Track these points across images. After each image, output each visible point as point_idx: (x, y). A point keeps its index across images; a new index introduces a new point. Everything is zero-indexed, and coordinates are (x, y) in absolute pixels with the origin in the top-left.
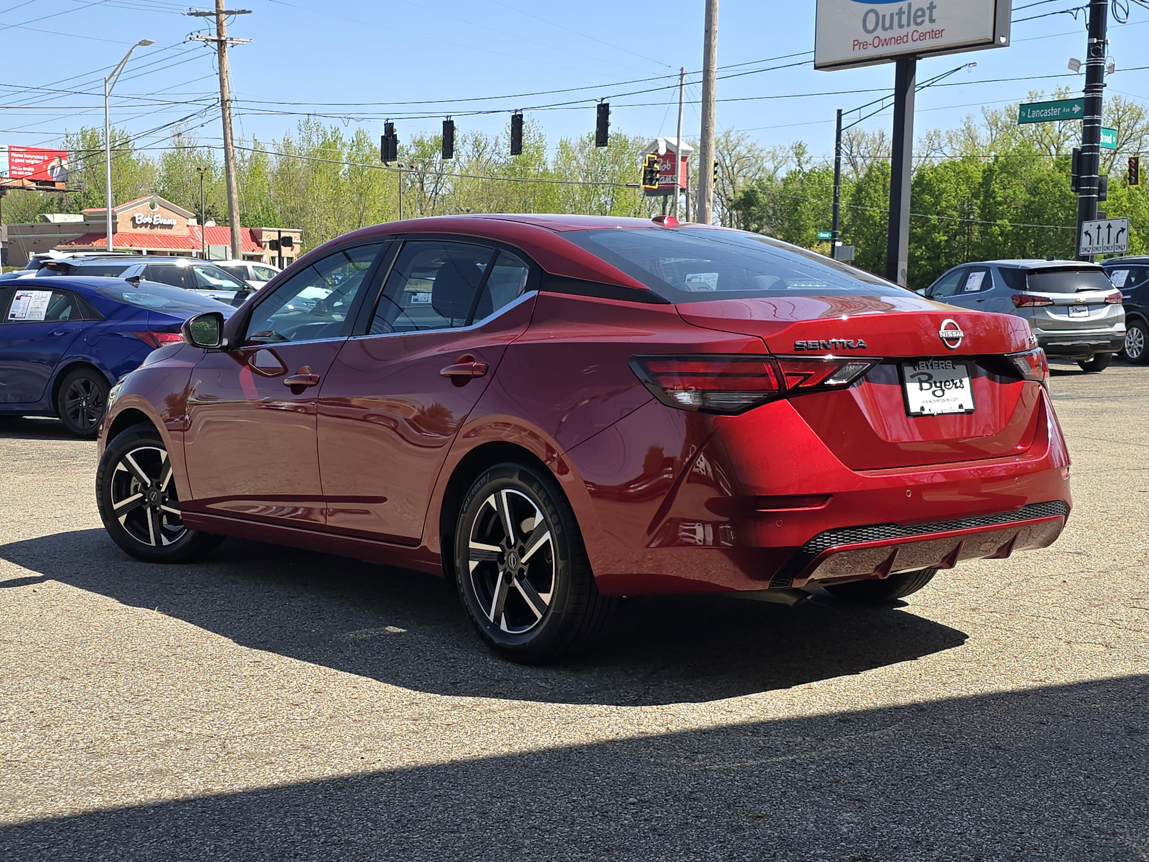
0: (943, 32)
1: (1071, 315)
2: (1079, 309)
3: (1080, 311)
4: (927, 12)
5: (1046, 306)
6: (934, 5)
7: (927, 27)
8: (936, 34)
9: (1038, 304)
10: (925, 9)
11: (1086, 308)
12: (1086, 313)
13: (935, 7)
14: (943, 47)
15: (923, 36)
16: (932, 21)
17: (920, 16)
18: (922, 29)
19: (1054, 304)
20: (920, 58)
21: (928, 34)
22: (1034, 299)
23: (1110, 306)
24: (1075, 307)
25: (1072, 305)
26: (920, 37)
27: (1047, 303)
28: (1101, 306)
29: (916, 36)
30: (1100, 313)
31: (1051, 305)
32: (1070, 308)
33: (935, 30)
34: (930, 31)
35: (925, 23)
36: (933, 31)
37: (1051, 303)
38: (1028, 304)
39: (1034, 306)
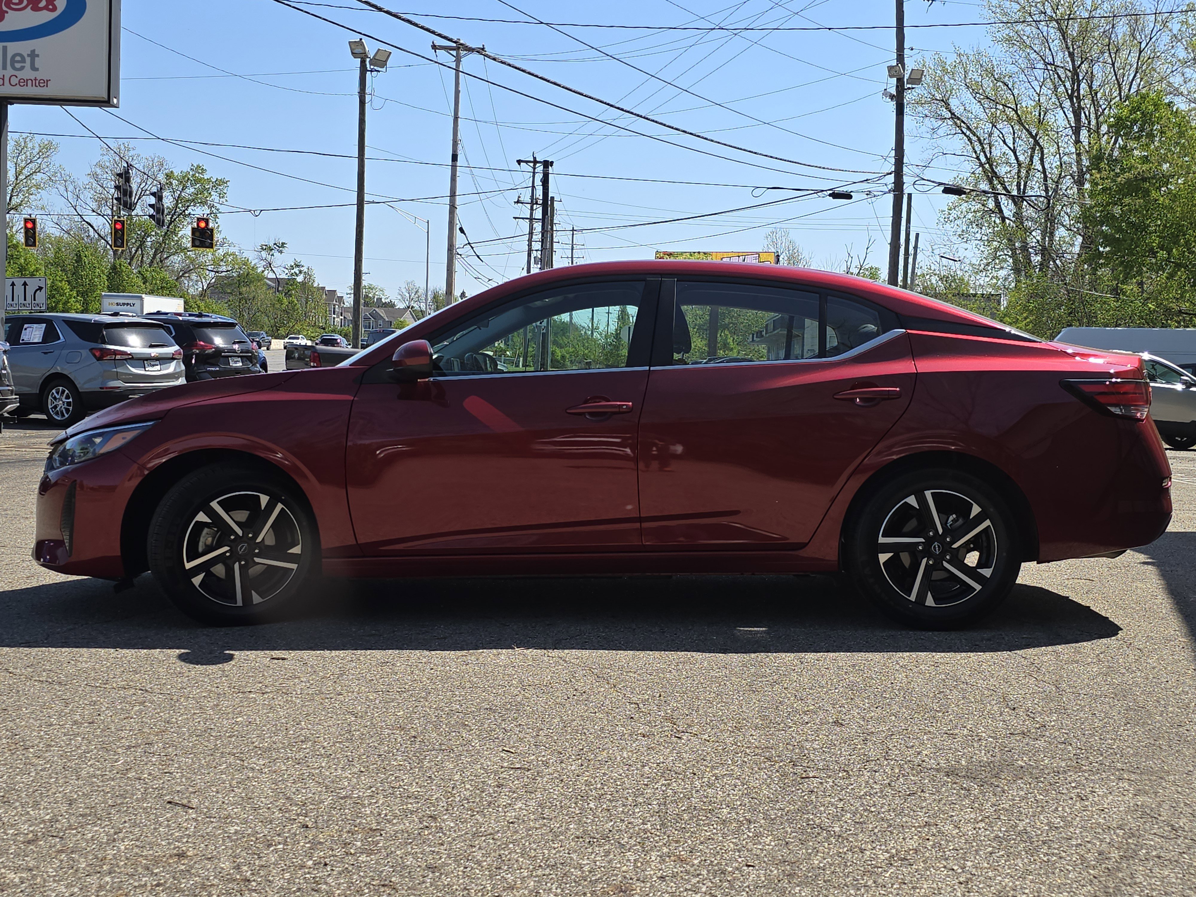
0: (49, 82)
1: (147, 369)
2: (152, 363)
3: (153, 366)
4: (28, 60)
5: (126, 359)
6: (36, 53)
7: (27, 73)
8: (39, 83)
9: (118, 357)
10: (26, 56)
11: (158, 362)
12: (158, 367)
13: (38, 56)
14: (48, 97)
15: (24, 82)
16: (34, 68)
17: (18, 62)
18: (21, 75)
19: (133, 357)
20: (12, 104)
21: (30, 82)
22: (116, 352)
23: (176, 361)
24: (149, 361)
25: (147, 360)
26: (19, 82)
27: (127, 357)
28: (168, 361)
29: (14, 81)
30: (168, 368)
31: (129, 359)
32: (145, 362)
33: (39, 79)
34: (33, 78)
35: (25, 68)
36: (36, 79)
37: (130, 357)
38: (108, 357)
39: (115, 359)
